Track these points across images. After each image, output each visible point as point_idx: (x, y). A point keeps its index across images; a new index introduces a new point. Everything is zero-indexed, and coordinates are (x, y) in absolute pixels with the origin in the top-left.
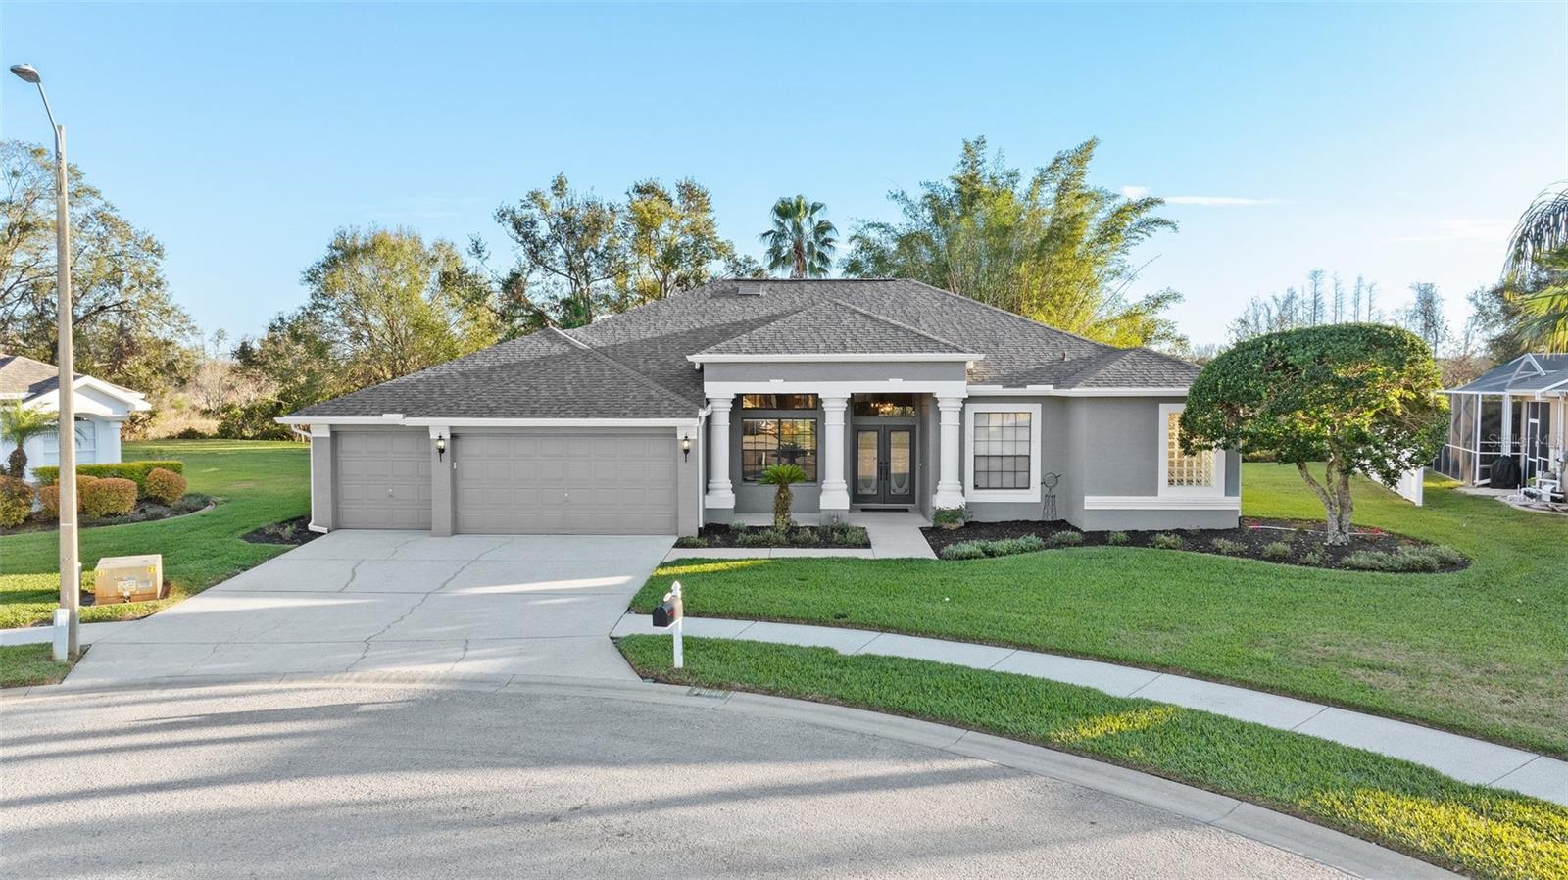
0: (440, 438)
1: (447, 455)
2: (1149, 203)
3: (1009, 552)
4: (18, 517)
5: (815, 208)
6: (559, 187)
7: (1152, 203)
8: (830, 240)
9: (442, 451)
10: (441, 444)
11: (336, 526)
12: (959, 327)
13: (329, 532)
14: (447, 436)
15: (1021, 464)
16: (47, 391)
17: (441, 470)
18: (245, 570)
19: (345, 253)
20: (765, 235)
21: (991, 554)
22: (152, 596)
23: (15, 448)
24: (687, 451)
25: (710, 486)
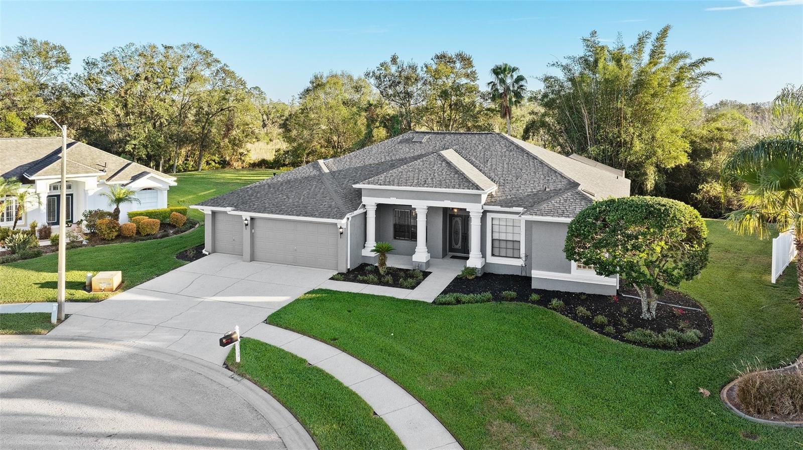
0: (246, 220)
1: (249, 227)
2: (703, 61)
3: (469, 302)
4: (113, 236)
5: (514, 70)
6: (394, 60)
7: (706, 61)
8: (522, 86)
9: (247, 225)
10: (246, 222)
11: (214, 251)
12: (506, 166)
13: (209, 254)
14: (249, 219)
15: (516, 246)
16: (137, 180)
17: (247, 232)
18: (158, 276)
19: (318, 85)
20: (489, 84)
21: (458, 302)
22: (112, 290)
23: (116, 207)
24: (341, 233)
25: (365, 245)
